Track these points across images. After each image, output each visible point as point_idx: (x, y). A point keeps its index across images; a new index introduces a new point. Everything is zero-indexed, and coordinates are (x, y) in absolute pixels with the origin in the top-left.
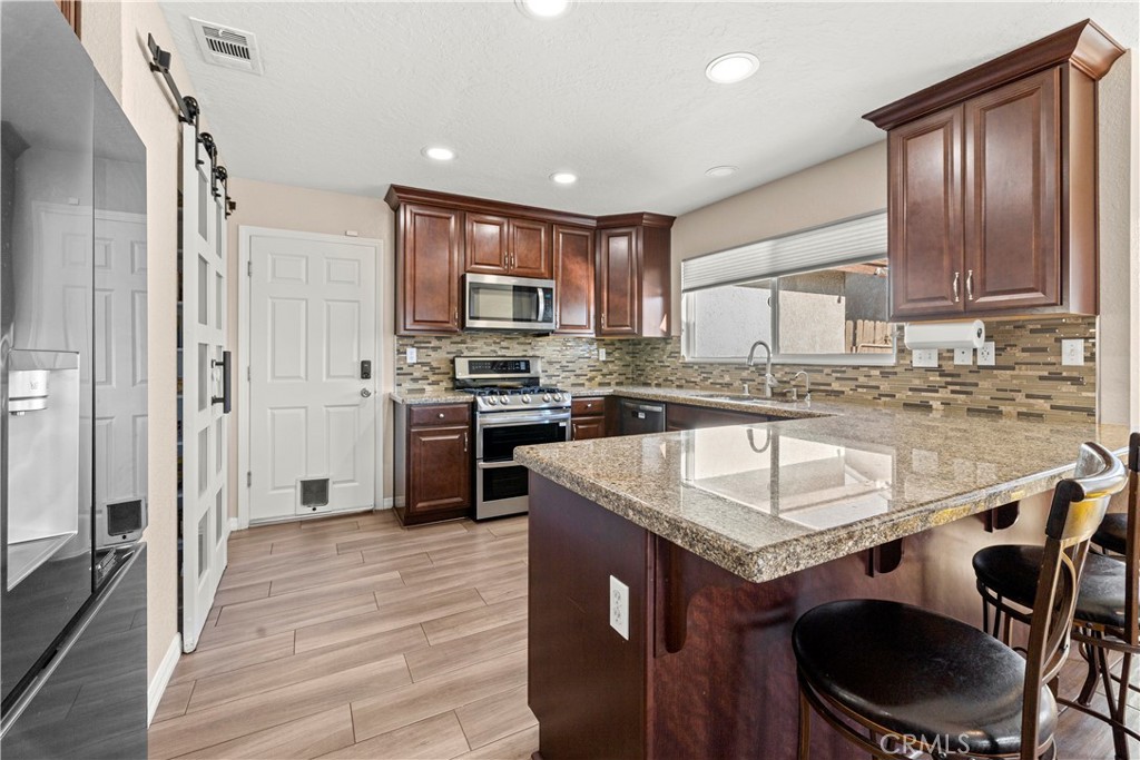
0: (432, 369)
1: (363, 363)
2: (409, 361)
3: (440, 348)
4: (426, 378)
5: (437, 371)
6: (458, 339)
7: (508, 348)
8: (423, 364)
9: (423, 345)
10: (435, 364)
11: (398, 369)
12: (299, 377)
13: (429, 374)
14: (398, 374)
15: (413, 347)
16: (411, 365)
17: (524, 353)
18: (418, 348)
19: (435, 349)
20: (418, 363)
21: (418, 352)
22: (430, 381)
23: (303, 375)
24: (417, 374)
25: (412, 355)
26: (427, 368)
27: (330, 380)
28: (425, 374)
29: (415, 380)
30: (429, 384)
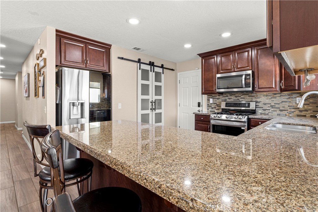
0: (217, 105)
1: (198, 103)
2: (210, 102)
3: (220, 98)
4: (215, 108)
5: (219, 106)
6: (225, 95)
7: (244, 98)
8: (215, 103)
9: (214, 98)
10: (218, 104)
11: (208, 105)
12: (187, 106)
13: (216, 107)
14: (208, 106)
15: (212, 98)
16: (211, 104)
17: (251, 100)
18: (213, 99)
19: (218, 99)
20: (213, 103)
21: (213, 100)
22: (216, 109)
23: (188, 105)
24: (213, 106)
25: (211, 101)
26: (216, 105)
27: (193, 107)
28: (215, 106)
29: (212, 108)
30: (216, 110)
